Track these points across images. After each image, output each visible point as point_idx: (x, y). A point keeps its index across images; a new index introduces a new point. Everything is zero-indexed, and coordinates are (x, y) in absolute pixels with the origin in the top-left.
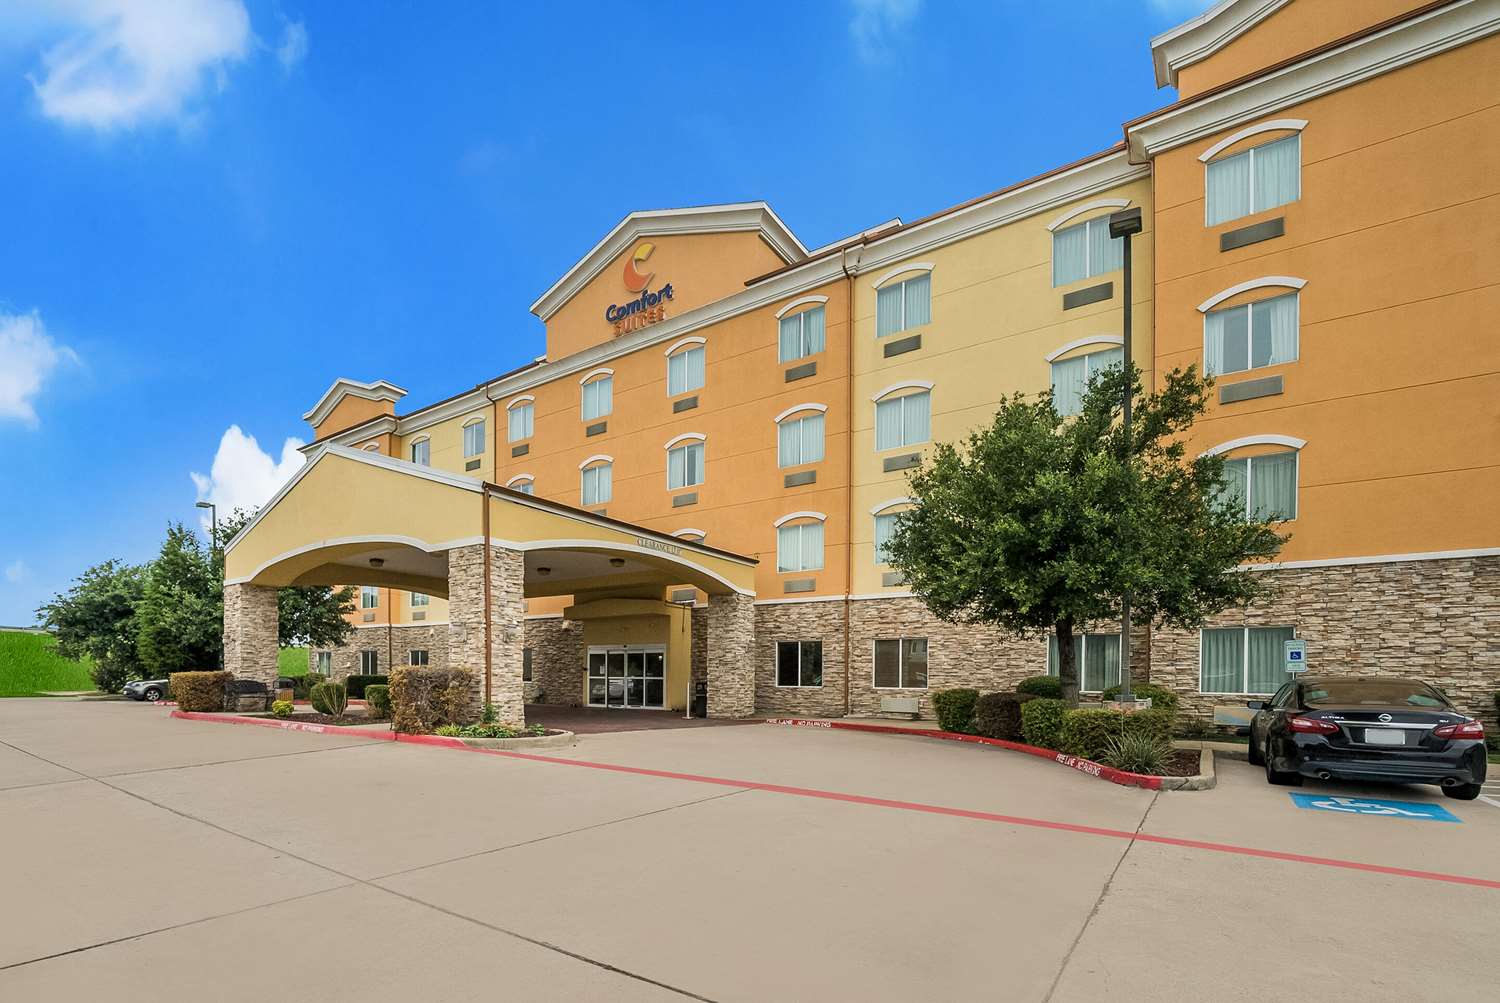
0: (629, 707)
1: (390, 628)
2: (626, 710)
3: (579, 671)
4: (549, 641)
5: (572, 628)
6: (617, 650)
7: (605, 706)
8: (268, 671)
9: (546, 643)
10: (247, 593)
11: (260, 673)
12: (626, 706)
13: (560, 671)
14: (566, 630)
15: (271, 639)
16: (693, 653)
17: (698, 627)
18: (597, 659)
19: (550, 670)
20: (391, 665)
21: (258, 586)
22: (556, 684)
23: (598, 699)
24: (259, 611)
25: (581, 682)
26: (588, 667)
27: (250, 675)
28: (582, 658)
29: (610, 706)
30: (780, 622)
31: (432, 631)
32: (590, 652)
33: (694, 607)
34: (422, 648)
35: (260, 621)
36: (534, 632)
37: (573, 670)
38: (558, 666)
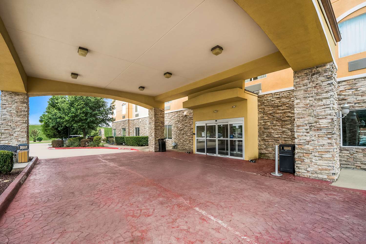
0: (219, 156)
1: (129, 120)
2: (217, 157)
3: (191, 135)
4: (179, 121)
5: (188, 114)
6: (211, 123)
7: (205, 154)
8: (19, 139)
9: (177, 122)
10: (5, 96)
11: (14, 141)
12: (217, 155)
13: (183, 134)
14: (186, 116)
15: (22, 121)
16: (260, 124)
17: (263, 106)
18: (201, 129)
19: (179, 134)
20: (129, 133)
21: (13, 92)
22: (181, 140)
23: (202, 150)
24: (14, 106)
25: (192, 140)
26: (196, 133)
27: (7, 142)
28: (193, 128)
29: (208, 154)
30: (345, 95)
31: (140, 120)
32: (197, 125)
33: (260, 94)
34: (138, 127)
35: (14, 112)
36: (173, 118)
37: (188, 134)
38: (182, 132)
